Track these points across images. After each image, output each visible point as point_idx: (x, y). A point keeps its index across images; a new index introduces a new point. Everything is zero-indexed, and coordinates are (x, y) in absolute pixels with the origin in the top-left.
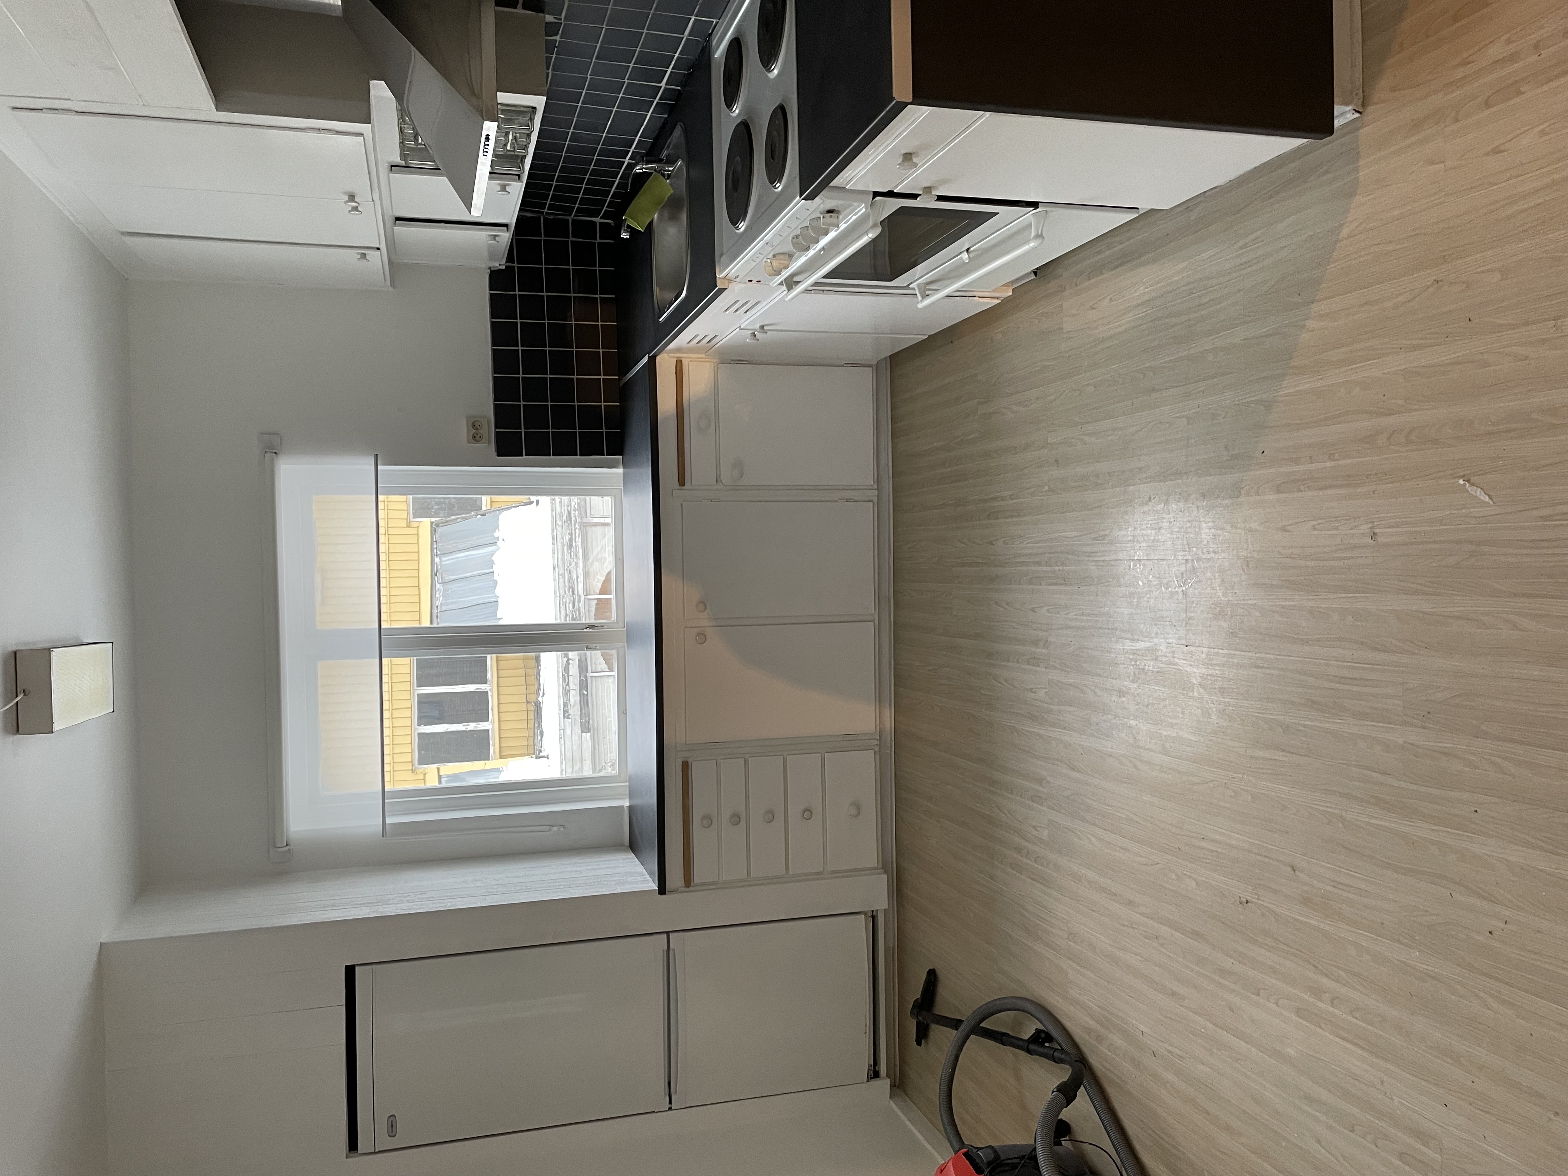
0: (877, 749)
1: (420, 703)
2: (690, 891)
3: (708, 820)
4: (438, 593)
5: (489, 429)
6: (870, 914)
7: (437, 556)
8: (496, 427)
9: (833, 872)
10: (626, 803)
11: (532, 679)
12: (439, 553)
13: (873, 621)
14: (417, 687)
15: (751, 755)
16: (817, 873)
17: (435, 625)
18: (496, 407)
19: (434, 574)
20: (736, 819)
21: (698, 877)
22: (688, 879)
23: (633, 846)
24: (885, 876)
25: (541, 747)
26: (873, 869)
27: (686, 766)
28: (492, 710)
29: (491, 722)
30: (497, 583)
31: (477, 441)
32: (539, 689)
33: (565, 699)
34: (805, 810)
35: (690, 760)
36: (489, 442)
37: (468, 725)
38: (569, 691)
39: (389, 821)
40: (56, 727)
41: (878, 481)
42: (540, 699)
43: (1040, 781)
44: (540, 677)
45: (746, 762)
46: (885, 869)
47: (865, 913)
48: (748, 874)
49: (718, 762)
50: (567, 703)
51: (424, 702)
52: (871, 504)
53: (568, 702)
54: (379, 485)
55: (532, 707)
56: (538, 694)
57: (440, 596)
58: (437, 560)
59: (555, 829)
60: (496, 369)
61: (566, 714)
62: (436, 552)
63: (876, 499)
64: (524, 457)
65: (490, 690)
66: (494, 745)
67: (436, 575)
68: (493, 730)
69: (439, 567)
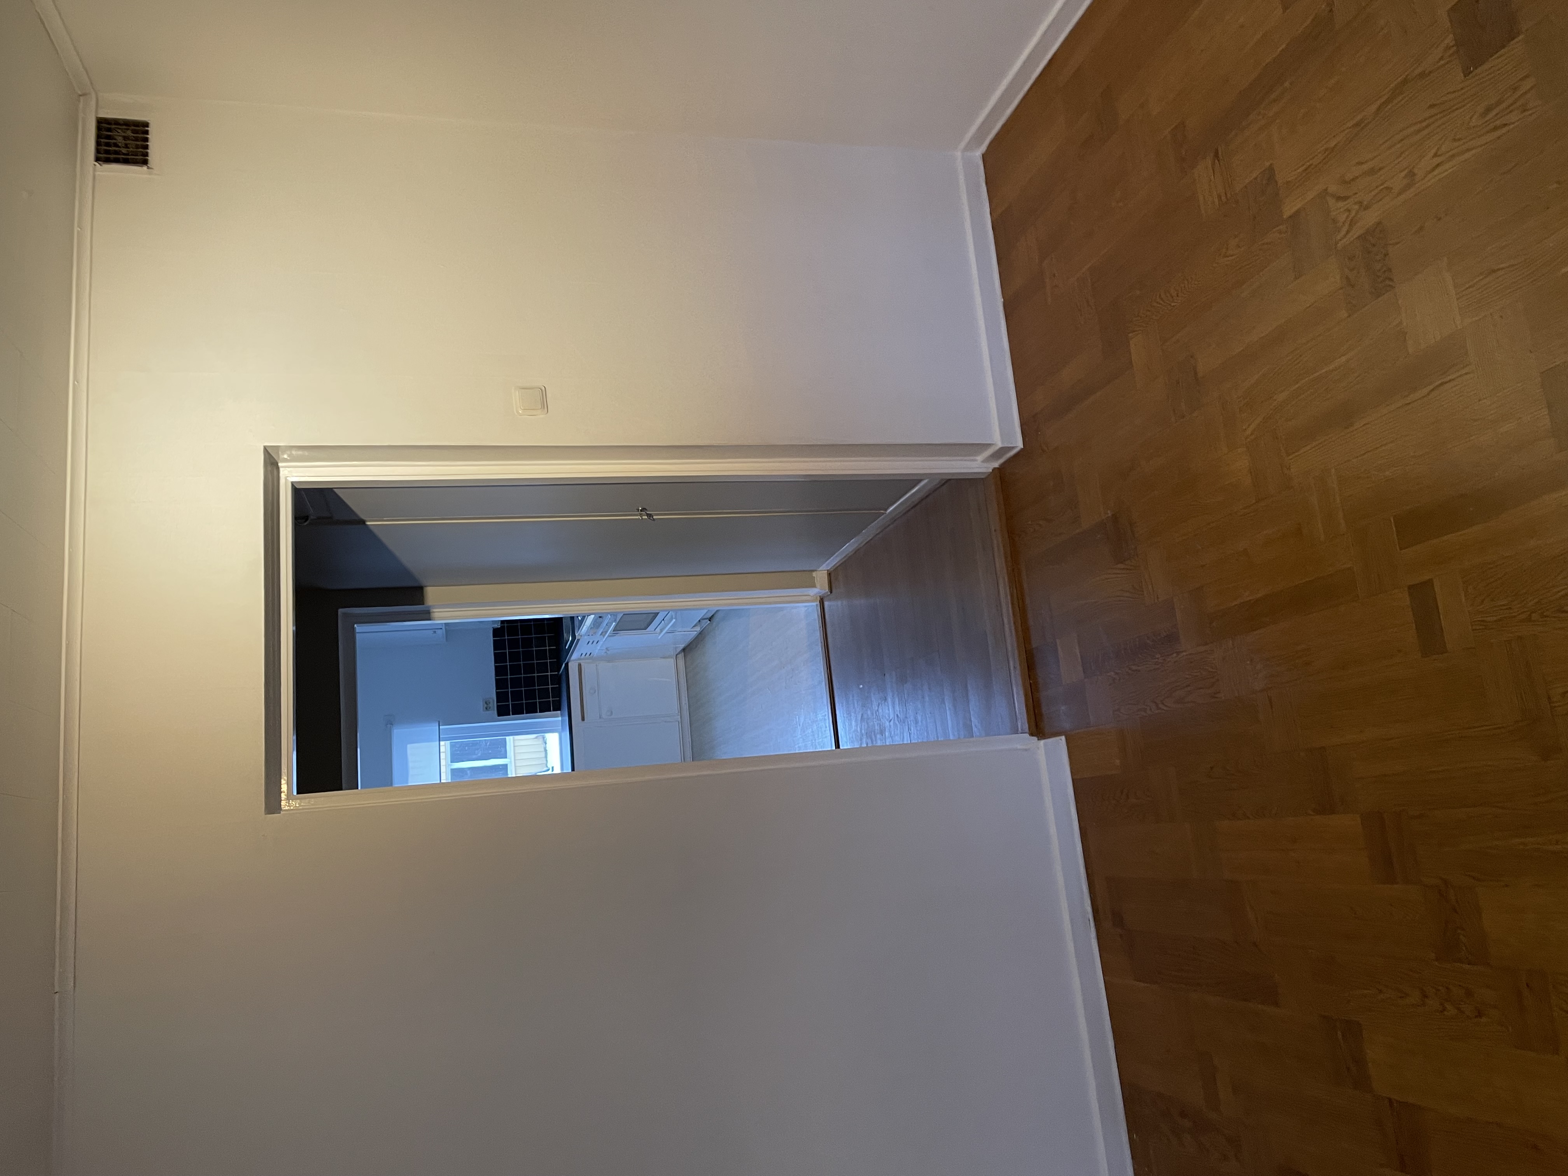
5: (494, 704)
8: (497, 703)
18: (497, 693)
31: (489, 710)
36: (494, 710)
41: (680, 711)
54: (441, 736)
60: (497, 674)
63: (680, 720)
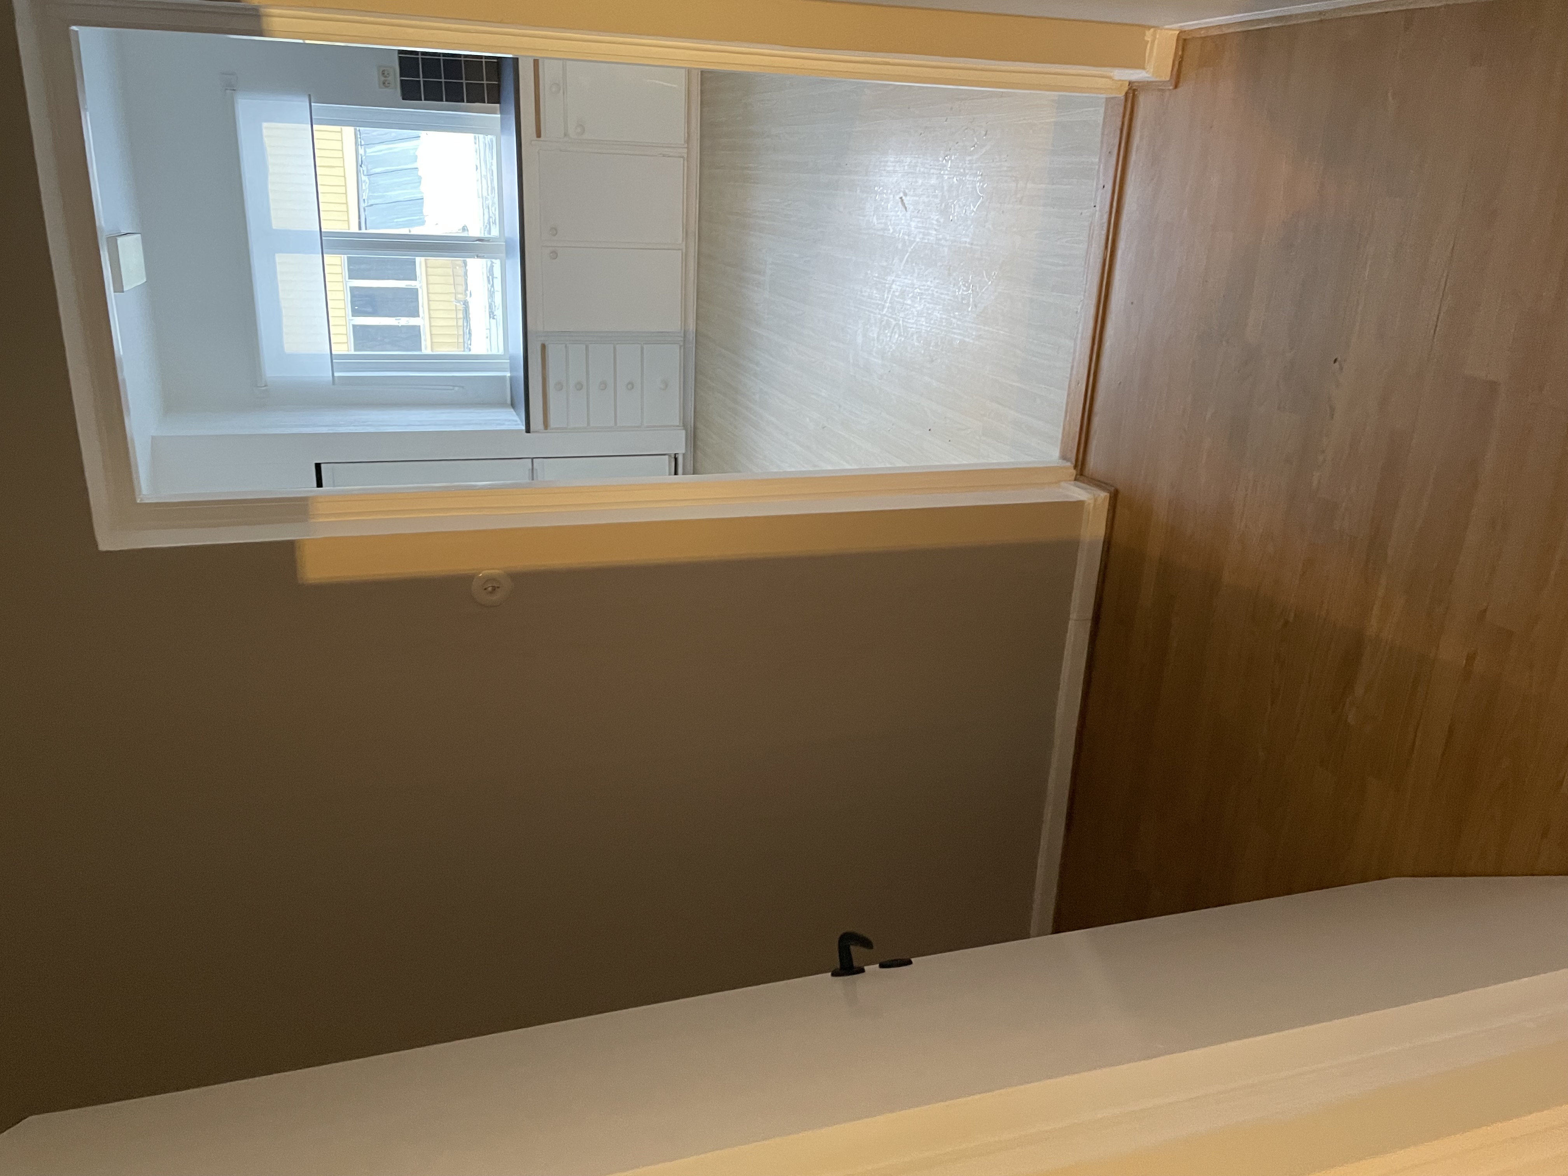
0: (682, 344)
1: (353, 296)
2: (548, 432)
3: (560, 386)
4: (363, 184)
5: (395, 77)
6: (673, 456)
7: (361, 145)
8: (401, 76)
9: (648, 427)
10: (508, 374)
11: (460, 280)
12: (363, 143)
13: (681, 250)
14: (349, 279)
15: (591, 342)
16: (638, 427)
17: (363, 231)
18: (400, 59)
19: (359, 165)
20: (579, 386)
21: (553, 424)
22: (546, 425)
23: (513, 405)
24: (684, 432)
25: (470, 345)
26: (678, 426)
27: (544, 347)
28: (423, 306)
29: (422, 318)
30: (421, 178)
31: (386, 87)
32: (466, 289)
33: (490, 300)
34: (629, 383)
35: (546, 344)
36: (396, 89)
37: (400, 319)
38: (494, 292)
39: (336, 374)
40: (125, 289)
41: (688, 140)
42: (468, 298)
43: (757, 364)
44: (467, 277)
45: (587, 347)
46: (685, 426)
47: (669, 455)
48: (588, 424)
49: (567, 345)
50: (491, 304)
51: (355, 293)
52: (682, 159)
53: (493, 303)
54: (313, 115)
55: (461, 306)
56: (466, 295)
57: (366, 189)
58: (361, 151)
59: (456, 388)
61: (492, 315)
62: (361, 142)
63: (686, 156)
64: (423, 102)
65: (420, 287)
66: (425, 340)
67: (361, 166)
68: (424, 325)
69: (364, 158)
